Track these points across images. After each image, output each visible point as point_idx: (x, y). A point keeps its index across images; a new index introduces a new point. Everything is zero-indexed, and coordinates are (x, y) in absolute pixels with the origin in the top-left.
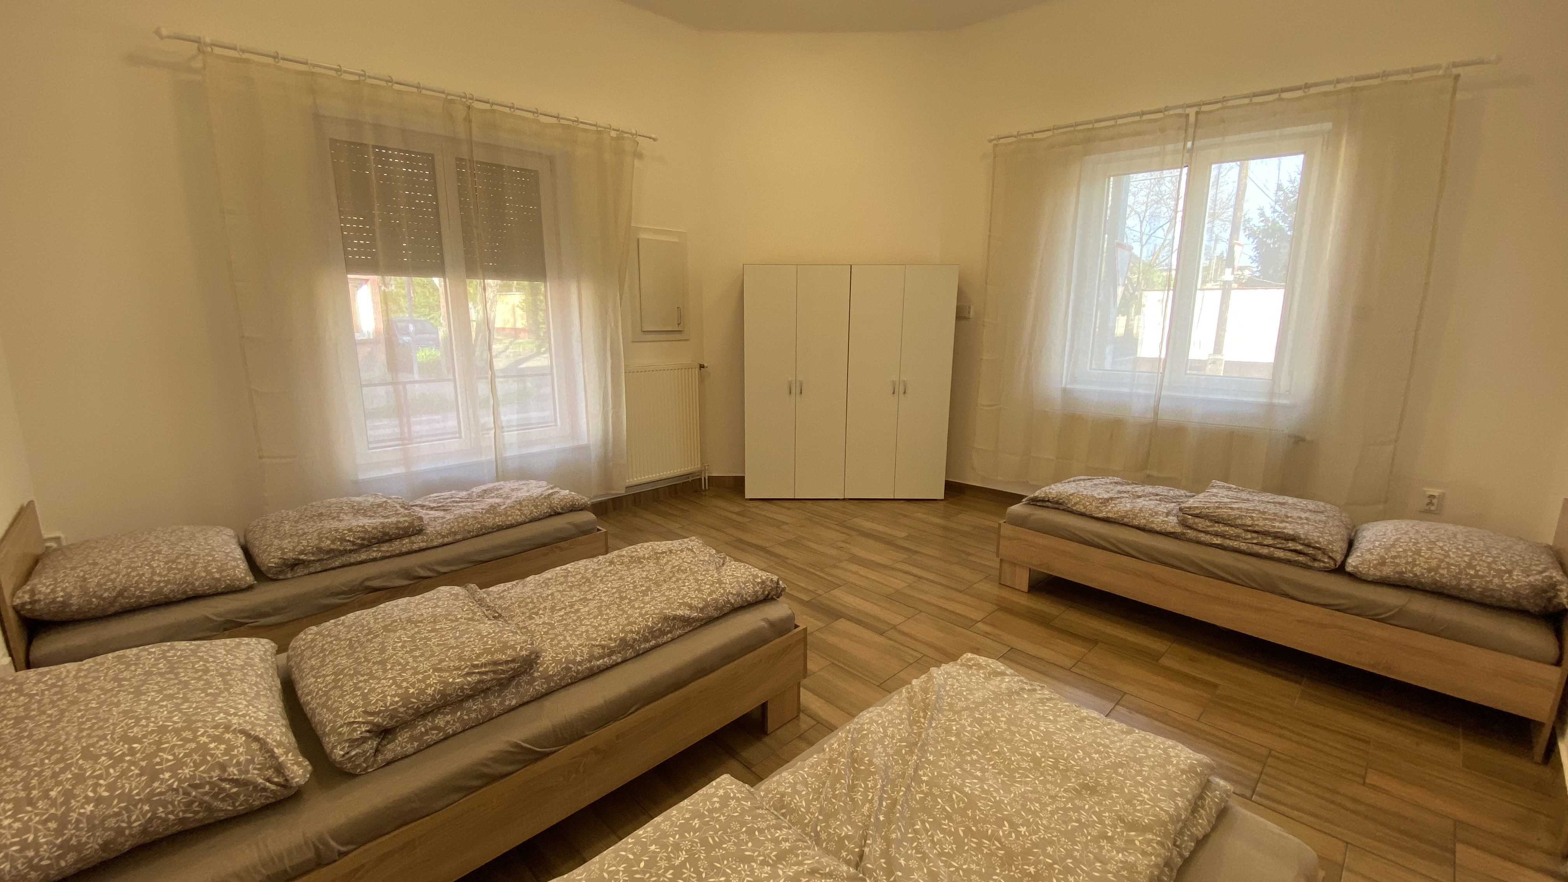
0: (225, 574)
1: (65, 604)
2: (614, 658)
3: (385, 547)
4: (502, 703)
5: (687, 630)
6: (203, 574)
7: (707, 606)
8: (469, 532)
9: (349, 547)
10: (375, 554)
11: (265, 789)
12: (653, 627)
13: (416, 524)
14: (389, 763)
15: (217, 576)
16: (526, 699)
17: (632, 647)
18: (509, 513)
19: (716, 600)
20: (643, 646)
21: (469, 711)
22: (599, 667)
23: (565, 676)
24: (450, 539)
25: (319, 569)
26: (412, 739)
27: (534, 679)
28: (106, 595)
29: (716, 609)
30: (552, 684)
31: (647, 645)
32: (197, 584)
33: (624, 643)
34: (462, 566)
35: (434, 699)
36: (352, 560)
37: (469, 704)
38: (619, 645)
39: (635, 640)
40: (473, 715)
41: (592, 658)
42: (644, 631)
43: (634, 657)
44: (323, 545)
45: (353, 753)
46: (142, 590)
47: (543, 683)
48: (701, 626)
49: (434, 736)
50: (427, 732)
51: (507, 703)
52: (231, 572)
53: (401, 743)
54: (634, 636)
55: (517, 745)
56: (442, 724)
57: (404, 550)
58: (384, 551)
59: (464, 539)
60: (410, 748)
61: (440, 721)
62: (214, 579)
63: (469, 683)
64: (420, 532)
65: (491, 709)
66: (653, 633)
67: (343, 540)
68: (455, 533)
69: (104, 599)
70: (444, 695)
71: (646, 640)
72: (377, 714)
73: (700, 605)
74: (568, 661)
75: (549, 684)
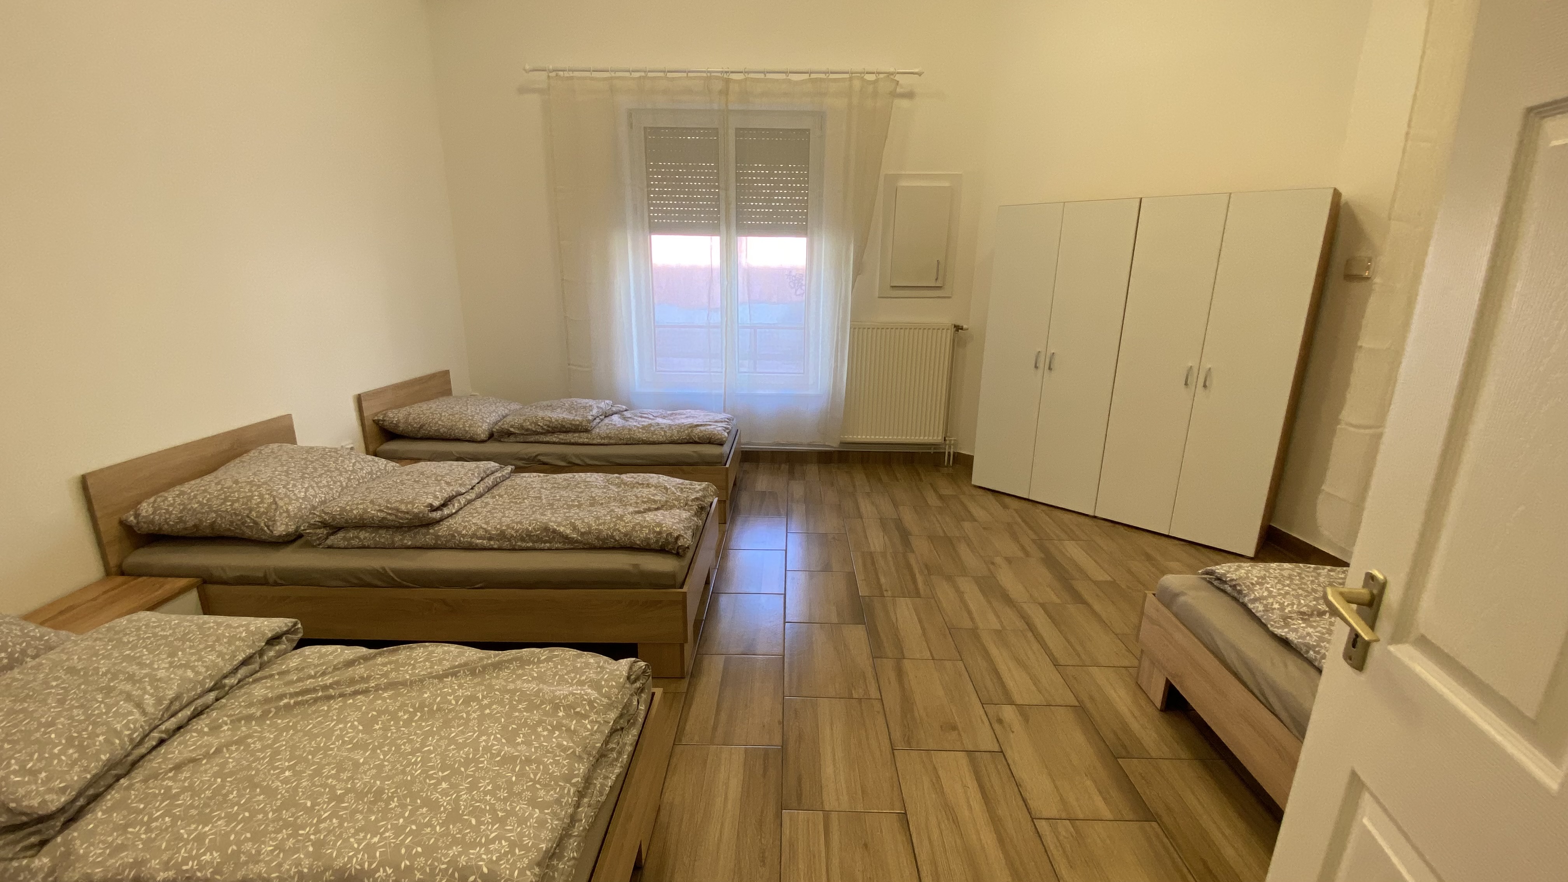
0: (472, 429)
1: (397, 425)
2: (492, 543)
3: (562, 436)
4: (401, 540)
5: (567, 546)
6: (461, 426)
7: (589, 533)
8: (621, 439)
9: (540, 430)
10: (554, 439)
11: (262, 530)
12: (531, 532)
13: (584, 424)
14: (330, 547)
15: (467, 429)
16: (418, 544)
17: (509, 540)
18: (656, 432)
19: (600, 531)
20: (519, 543)
21: (380, 537)
22: (477, 545)
23: (450, 541)
24: (606, 441)
25: (522, 440)
26: (344, 539)
27: (428, 534)
28: (415, 425)
29: (598, 538)
30: (439, 542)
31: (524, 545)
32: (456, 431)
33: (502, 535)
34: (604, 464)
35: (355, 517)
36: (541, 440)
37: (382, 532)
38: (498, 535)
39: (512, 536)
40: (383, 540)
41: (474, 535)
42: (523, 532)
43: (509, 550)
44: (524, 424)
45: (308, 531)
46: (431, 427)
47: (433, 539)
48: (584, 549)
49: (355, 542)
50: (353, 538)
51: (405, 541)
52: (475, 429)
53: (337, 539)
54: (513, 532)
55: (384, 569)
56: (362, 537)
57: (572, 441)
58: (560, 439)
59: (616, 444)
60: (342, 544)
61: (363, 535)
62: (465, 430)
63: (378, 517)
64: (587, 431)
65: (393, 542)
66: (528, 536)
67: (536, 424)
68: (610, 438)
69: (414, 428)
70: (362, 519)
71: (523, 539)
72: (326, 513)
73: (583, 530)
74: (456, 531)
75: (436, 541)
